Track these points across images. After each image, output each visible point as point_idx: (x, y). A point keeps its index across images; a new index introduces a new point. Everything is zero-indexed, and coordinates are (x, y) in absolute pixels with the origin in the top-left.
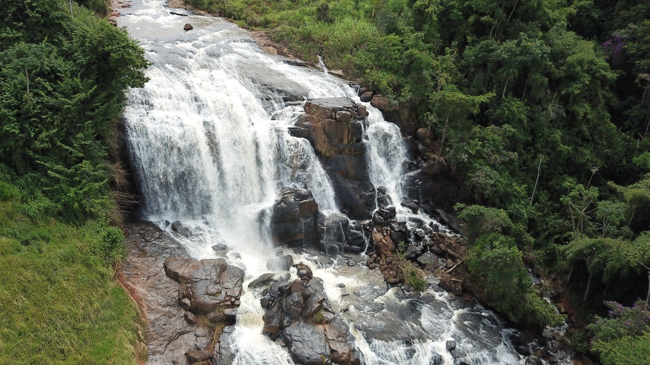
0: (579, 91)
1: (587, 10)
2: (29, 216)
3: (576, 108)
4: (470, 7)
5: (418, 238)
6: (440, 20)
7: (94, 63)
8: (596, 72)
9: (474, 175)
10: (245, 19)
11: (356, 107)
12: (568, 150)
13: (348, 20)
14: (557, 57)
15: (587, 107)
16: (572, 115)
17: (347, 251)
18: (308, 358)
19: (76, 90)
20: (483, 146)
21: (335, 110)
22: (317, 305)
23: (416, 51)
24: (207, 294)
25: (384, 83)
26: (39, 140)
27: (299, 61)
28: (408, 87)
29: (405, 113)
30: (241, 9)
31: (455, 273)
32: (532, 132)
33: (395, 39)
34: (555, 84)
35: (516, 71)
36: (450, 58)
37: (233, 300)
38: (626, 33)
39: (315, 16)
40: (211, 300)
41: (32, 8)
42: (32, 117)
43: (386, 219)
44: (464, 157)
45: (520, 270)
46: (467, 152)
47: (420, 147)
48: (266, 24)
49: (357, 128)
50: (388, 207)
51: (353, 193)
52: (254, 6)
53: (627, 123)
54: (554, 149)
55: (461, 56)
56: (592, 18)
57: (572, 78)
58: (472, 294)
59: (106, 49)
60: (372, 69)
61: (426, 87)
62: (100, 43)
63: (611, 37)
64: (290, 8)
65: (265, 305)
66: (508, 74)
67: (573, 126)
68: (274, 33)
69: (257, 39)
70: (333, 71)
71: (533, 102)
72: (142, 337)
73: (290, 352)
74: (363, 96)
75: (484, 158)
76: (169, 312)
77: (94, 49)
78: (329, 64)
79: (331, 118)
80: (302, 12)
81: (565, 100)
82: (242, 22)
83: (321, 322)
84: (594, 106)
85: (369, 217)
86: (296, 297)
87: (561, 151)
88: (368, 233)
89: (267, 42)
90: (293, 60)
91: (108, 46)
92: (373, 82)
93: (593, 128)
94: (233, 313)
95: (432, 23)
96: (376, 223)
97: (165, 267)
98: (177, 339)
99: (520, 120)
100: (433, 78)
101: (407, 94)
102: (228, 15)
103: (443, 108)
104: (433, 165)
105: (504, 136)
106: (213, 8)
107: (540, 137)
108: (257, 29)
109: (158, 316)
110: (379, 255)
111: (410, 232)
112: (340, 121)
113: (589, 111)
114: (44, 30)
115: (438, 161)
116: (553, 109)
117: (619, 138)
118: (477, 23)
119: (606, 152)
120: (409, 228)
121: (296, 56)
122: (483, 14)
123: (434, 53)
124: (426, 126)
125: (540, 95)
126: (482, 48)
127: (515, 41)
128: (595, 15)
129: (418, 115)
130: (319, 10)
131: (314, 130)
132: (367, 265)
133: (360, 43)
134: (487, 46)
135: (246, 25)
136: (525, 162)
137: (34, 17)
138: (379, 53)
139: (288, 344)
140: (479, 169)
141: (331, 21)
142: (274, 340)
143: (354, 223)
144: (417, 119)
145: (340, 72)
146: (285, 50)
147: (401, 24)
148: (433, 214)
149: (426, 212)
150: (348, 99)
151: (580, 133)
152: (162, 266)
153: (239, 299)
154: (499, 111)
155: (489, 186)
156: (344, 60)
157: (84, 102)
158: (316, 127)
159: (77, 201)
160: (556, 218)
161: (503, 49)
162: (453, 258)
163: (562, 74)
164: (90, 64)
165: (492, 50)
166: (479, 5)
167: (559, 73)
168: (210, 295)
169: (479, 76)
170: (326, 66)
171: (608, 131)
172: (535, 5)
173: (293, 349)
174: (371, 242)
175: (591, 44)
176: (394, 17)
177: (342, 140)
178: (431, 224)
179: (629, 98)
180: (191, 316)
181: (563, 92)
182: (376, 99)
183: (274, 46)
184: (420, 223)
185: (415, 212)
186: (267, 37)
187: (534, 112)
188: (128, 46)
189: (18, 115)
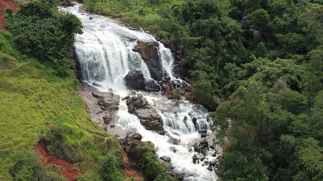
0: (231, 36)
1: (236, 10)
2: (48, 74)
3: (231, 42)
4: (193, 9)
5: (178, 86)
6: (183, 14)
7: (65, 26)
8: (237, 29)
9: (196, 64)
10: (112, 15)
11: (155, 42)
12: (229, 56)
13: (150, 14)
14: (224, 25)
15: (235, 41)
16: (229, 44)
17: (154, 91)
18: (143, 117)
19: (60, 35)
20: (199, 54)
21: (148, 43)
22: (145, 103)
23: (175, 24)
24: (108, 100)
25: (164, 34)
26: (49, 51)
27: (133, 28)
28: (172, 36)
29: (172, 45)
30: (110, 12)
31: (191, 95)
32: (217, 51)
33: (167, 20)
34: (223, 34)
35: (210, 30)
36: (187, 27)
37: (117, 102)
38: (247, 17)
39: (138, 14)
40: (110, 102)
41: (42, 9)
42: (47, 43)
43: (167, 80)
44: (193, 58)
45: (211, 89)
46: (193, 56)
47: (178, 57)
48: (120, 17)
49: (156, 49)
50: (168, 77)
51: (155, 72)
52: (115, 11)
53: (249, 48)
54: (224, 56)
55: (191, 26)
56: (237, 13)
57: (229, 32)
58: (197, 101)
59: (71, 21)
60: (160, 30)
61: (179, 36)
62: (69, 19)
63: (243, 19)
64: (129, 11)
65: (128, 104)
66: (207, 31)
67: (231, 49)
68: (124, 19)
69: (117, 22)
70: (146, 31)
71: (216, 40)
72: (88, 112)
73: (137, 116)
74: (157, 39)
75: (200, 58)
76: (96, 106)
77: (66, 21)
78: (145, 29)
79: (147, 45)
80: (134, 12)
81: (227, 40)
82: (111, 17)
83: (147, 108)
84: (237, 41)
85: (162, 80)
86: (138, 101)
87: (226, 56)
88: (161, 85)
89: (121, 22)
90: (131, 28)
91: (71, 20)
92: (161, 34)
93: (237, 49)
94: (117, 106)
95: (180, 15)
96: (164, 82)
97: (93, 94)
98: (99, 113)
99: (212, 46)
100: (182, 33)
101: (172, 38)
102: (104, 14)
103: (185, 42)
104: (183, 63)
105: (206, 51)
106: (98, 12)
107: (219, 52)
108: (117, 18)
109: (92, 107)
110: (165, 91)
111: (175, 84)
112: (149, 47)
113: (235, 43)
114: (46, 16)
115: (184, 61)
116: (223, 43)
117: (246, 52)
118: (196, 14)
119: (242, 57)
120: (175, 83)
121: (132, 27)
122: (198, 11)
123: (182, 25)
124: (180, 50)
125: (219, 38)
126: (198, 22)
127: (209, 20)
128: (238, 12)
129: (177, 46)
130: (139, 11)
131: (141, 49)
132: (161, 94)
133: (155, 22)
134: (199, 21)
135: (112, 18)
136: (214, 61)
137: (42, 12)
138: (162, 25)
139: (136, 114)
140: (198, 62)
141: (144, 15)
142: (132, 114)
143: (156, 82)
144: (177, 48)
145: (149, 32)
146: (128, 25)
147: (169, 15)
148: (183, 79)
149: (181, 78)
150: (152, 40)
151: (233, 51)
152: (91, 94)
153: (119, 103)
154: (204, 43)
155: (201, 67)
156: (150, 27)
157: (63, 39)
158: (142, 48)
159: (63, 71)
160: (226, 79)
161: (204, 22)
162: (191, 91)
163: (226, 31)
164: (64, 26)
165: (201, 23)
166: (195, 8)
167: (224, 31)
168: (109, 101)
169: (198, 32)
170: (143, 30)
171: (242, 50)
172: (215, 8)
173: (138, 115)
174: (162, 88)
175: (234, 21)
176: (167, 13)
177: (151, 53)
178: (183, 82)
179: (250, 39)
180: (103, 107)
181: (226, 37)
182: (162, 40)
183: (124, 24)
184: (179, 82)
185: (177, 78)
186: (121, 21)
187: (217, 44)
188: (77, 20)
189: (42, 42)
